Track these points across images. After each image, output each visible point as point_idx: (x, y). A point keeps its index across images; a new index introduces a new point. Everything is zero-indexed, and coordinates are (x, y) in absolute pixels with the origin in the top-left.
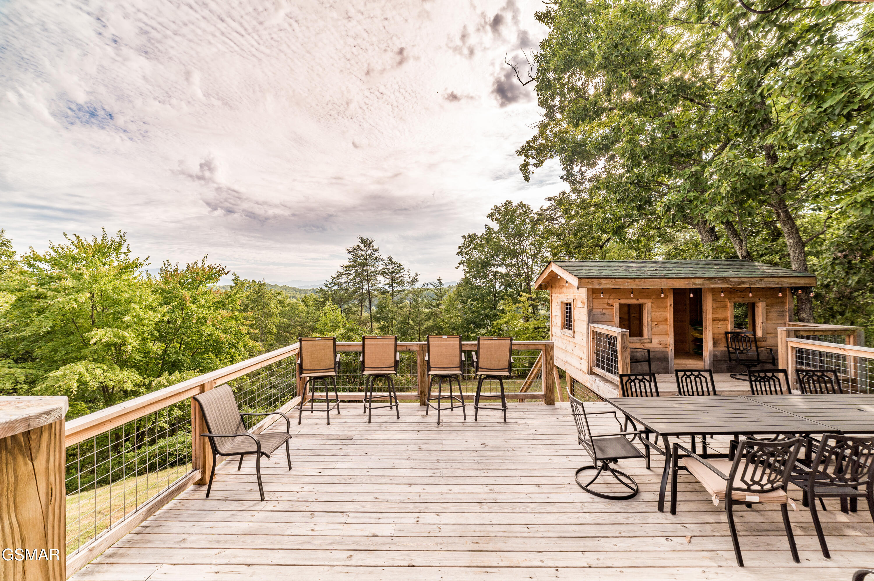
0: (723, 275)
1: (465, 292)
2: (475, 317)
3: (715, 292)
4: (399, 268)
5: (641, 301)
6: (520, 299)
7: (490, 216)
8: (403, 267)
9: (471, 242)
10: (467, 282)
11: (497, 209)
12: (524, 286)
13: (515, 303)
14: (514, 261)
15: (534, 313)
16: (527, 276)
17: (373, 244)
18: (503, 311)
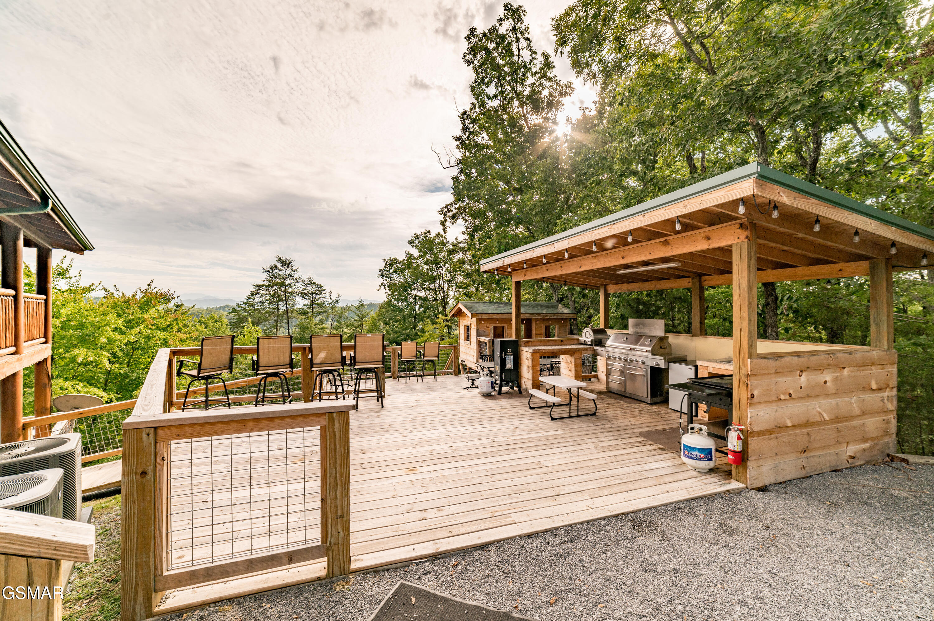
0: (539, 312)
1: (389, 314)
2: (398, 337)
3: (536, 320)
4: (320, 289)
5: (503, 325)
6: (437, 320)
7: (411, 242)
8: (324, 288)
9: (392, 265)
10: (389, 304)
11: (417, 237)
12: (440, 309)
13: (433, 324)
14: (432, 286)
15: (449, 333)
16: (443, 299)
17: (293, 264)
18: (422, 331)
